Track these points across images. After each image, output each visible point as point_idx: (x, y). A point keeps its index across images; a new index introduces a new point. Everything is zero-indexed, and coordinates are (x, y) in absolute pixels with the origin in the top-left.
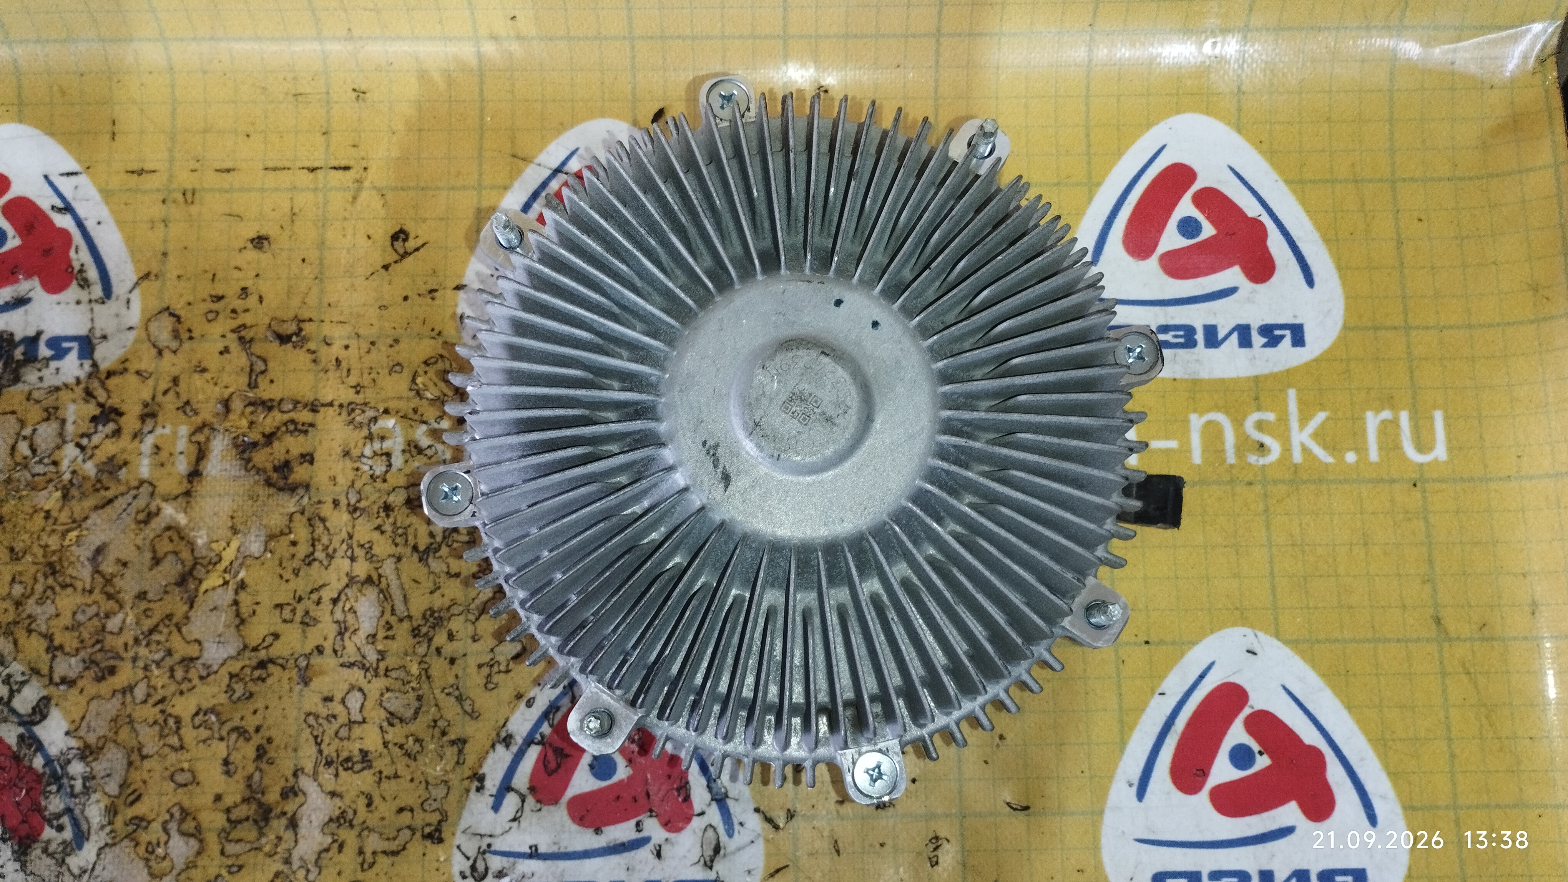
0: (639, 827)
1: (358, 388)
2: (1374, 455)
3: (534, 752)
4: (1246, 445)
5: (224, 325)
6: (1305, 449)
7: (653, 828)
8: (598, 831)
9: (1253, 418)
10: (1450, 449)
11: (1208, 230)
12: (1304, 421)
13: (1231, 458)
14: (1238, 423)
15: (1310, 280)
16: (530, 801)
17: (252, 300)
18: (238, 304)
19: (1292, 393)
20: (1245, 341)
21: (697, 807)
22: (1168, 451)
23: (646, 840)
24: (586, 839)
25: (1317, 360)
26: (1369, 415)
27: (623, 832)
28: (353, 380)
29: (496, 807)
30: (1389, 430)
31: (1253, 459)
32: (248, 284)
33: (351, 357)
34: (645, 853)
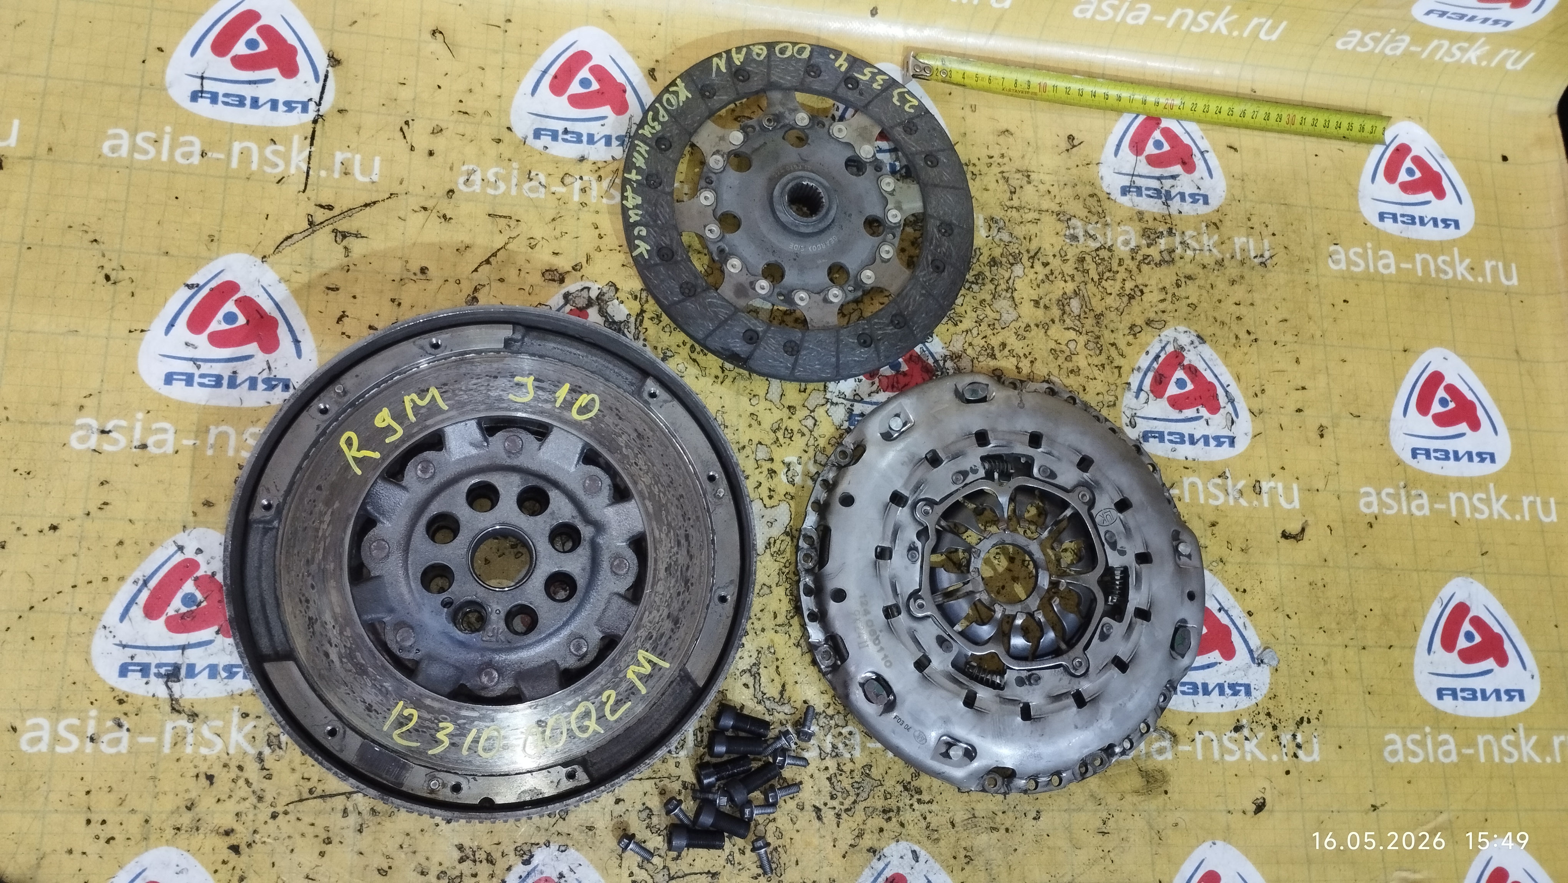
0: (1198, 410)
1: (1060, 204)
2: (1489, 280)
3: (1150, 375)
4: (1438, 270)
5: (995, 169)
6: (1462, 275)
7: (1203, 411)
8: (1181, 411)
9: (1441, 259)
10: (1519, 280)
11: (1418, 175)
12: (1461, 262)
13: (1433, 275)
14: (1435, 260)
15: (1460, 201)
16: (1151, 395)
17: (1006, 160)
18: (1000, 160)
19: (1456, 250)
20: (1436, 224)
21: (1222, 404)
22: (1407, 269)
23: (1202, 417)
24: (1174, 414)
25: (1465, 236)
26: (1487, 262)
27: (1190, 413)
28: (1057, 200)
29: (1137, 397)
30: (1494, 269)
31: (1442, 276)
32: (1003, 151)
33: (1054, 190)
34: (1203, 422)
